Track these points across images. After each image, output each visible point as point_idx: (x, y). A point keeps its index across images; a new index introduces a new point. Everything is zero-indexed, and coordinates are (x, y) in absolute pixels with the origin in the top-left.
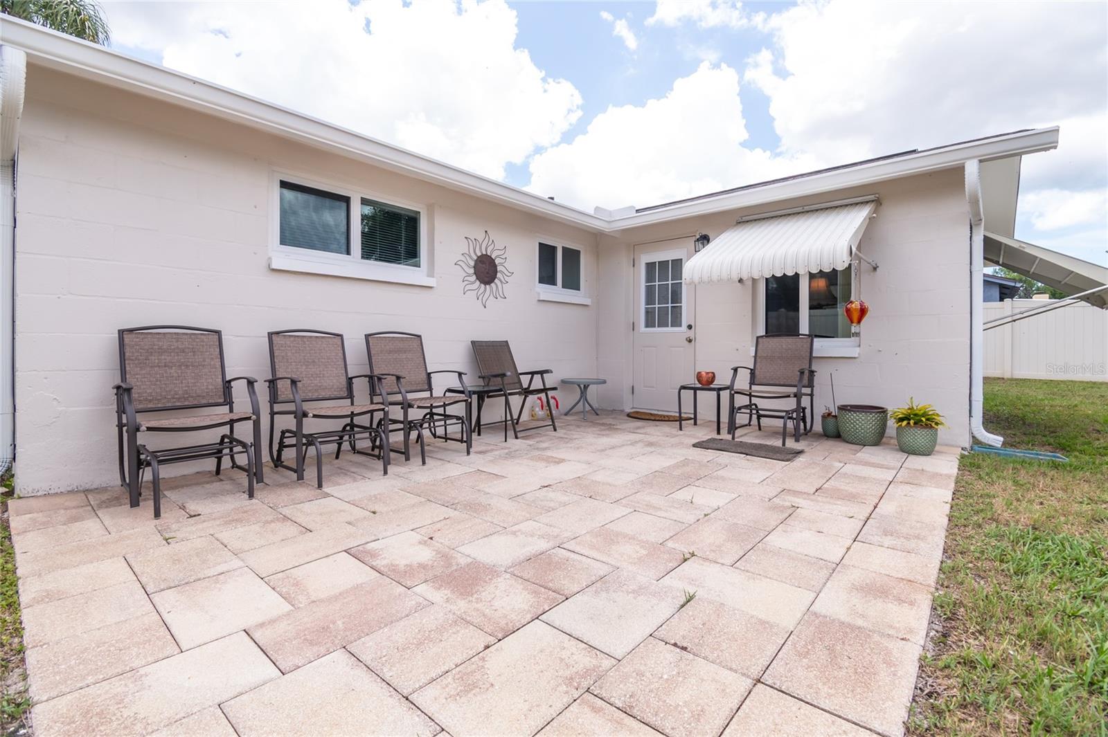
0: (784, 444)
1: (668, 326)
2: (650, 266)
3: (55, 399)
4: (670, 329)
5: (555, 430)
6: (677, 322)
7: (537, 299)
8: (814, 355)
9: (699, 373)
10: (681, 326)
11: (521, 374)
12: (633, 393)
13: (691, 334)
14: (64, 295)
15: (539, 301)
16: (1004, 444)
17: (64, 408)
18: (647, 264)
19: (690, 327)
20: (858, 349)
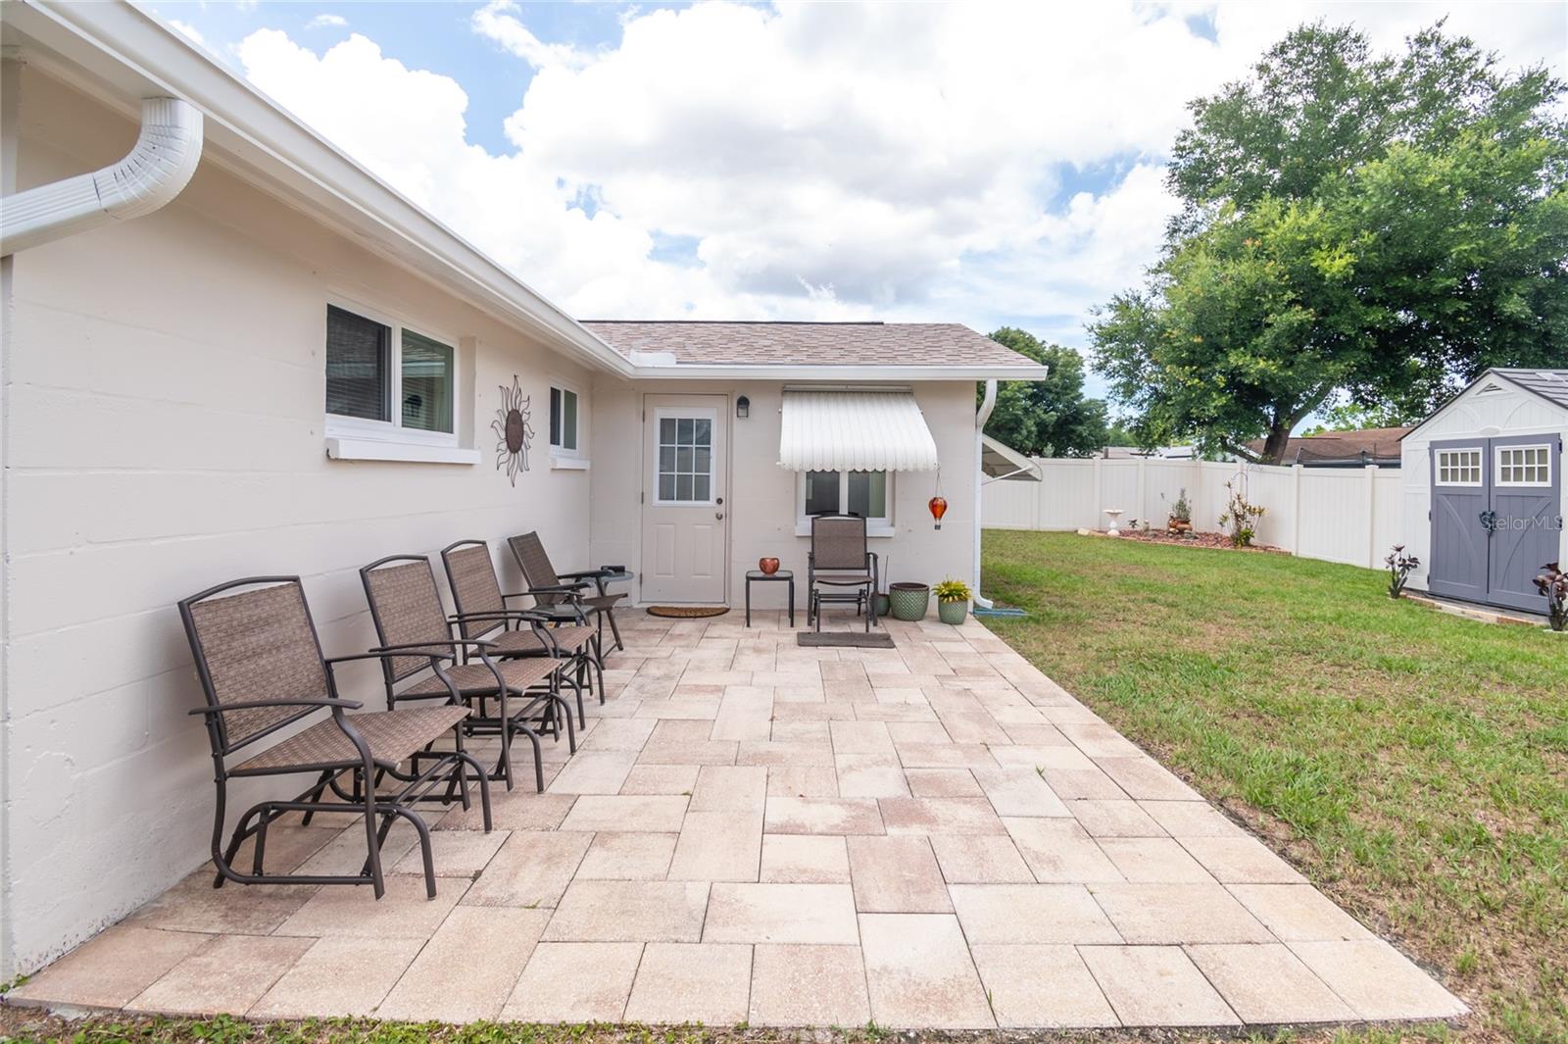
0: (867, 631)
1: (691, 499)
2: (666, 424)
3: (68, 760)
4: (693, 503)
5: (621, 649)
6: (703, 494)
7: (552, 467)
8: (868, 535)
9: (763, 560)
10: (708, 499)
11: (560, 577)
12: (641, 583)
13: (721, 509)
14: (79, 546)
15: (553, 469)
16: (995, 607)
17: (80, 774)
18: (662, 420)
19: (719, 501)
20: (893, 529)
